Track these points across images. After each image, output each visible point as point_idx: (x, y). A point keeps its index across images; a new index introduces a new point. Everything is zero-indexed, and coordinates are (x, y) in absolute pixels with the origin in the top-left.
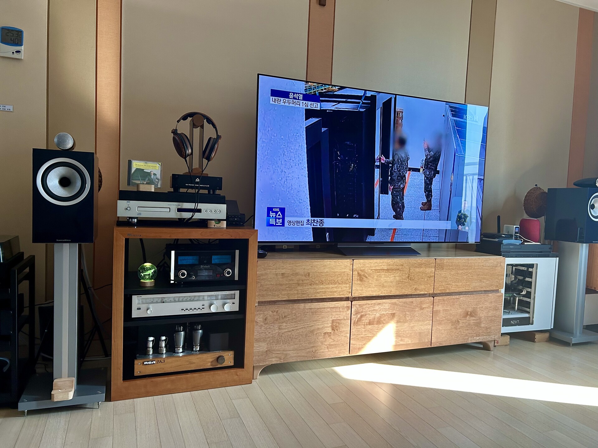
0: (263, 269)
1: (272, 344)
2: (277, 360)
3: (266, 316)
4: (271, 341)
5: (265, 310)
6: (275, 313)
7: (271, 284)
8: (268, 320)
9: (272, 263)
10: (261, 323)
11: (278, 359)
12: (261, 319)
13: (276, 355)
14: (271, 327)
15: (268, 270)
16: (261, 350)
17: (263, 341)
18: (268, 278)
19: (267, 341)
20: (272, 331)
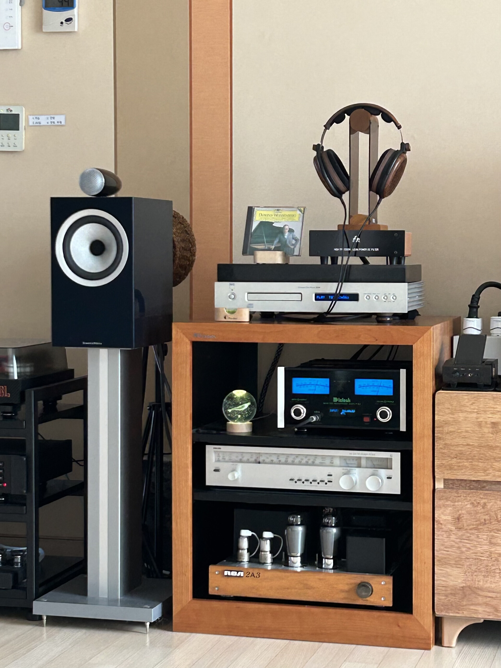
0: (447, 411)
1: (475, 574)
2: (489, 613)
3: (460, 512)
4: (474, 568)
5: (457, 499)
6: (479, 508)
7: (468, 445)
8: (464, 521)
9: (468, 399)
10: (450, 526)
11: (492, 610)
12: (449, 518)
13: (485, 600)
14: (471, 538)
15: (461, 415)
16: (451, 583)
17: (454, 566)
18: (459, 431)
19: (463, 565)
20: (475, 546)
